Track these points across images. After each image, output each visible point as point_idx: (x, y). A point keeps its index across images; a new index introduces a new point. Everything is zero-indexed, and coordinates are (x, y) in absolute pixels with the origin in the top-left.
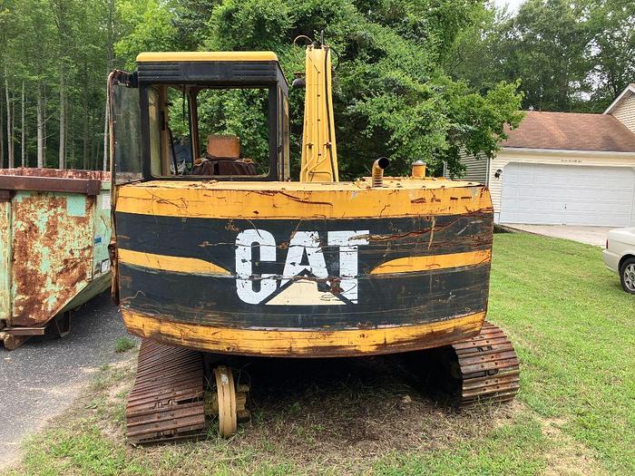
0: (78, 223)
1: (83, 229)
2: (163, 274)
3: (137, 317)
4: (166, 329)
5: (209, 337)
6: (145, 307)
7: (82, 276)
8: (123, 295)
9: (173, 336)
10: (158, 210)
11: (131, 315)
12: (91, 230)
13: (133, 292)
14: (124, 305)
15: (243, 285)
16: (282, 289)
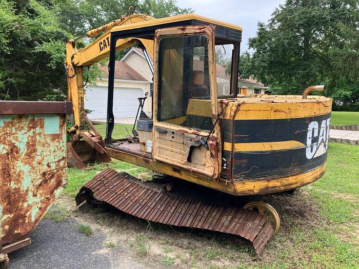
0: (53, 140)
1: (58, 144)
2: (273, 153)
3: (249, 183)
4: (273, 184)
5: (294, 181)
6: (257, 176)
7: (59, 184)
8: (237, 172)
9: (276, 187)
10: (274, 116)
11: (244, 183)
12: (65, 144)
13: (248, 168)
14: (237, 178)
15: (308, 150)
16: (317, 149)
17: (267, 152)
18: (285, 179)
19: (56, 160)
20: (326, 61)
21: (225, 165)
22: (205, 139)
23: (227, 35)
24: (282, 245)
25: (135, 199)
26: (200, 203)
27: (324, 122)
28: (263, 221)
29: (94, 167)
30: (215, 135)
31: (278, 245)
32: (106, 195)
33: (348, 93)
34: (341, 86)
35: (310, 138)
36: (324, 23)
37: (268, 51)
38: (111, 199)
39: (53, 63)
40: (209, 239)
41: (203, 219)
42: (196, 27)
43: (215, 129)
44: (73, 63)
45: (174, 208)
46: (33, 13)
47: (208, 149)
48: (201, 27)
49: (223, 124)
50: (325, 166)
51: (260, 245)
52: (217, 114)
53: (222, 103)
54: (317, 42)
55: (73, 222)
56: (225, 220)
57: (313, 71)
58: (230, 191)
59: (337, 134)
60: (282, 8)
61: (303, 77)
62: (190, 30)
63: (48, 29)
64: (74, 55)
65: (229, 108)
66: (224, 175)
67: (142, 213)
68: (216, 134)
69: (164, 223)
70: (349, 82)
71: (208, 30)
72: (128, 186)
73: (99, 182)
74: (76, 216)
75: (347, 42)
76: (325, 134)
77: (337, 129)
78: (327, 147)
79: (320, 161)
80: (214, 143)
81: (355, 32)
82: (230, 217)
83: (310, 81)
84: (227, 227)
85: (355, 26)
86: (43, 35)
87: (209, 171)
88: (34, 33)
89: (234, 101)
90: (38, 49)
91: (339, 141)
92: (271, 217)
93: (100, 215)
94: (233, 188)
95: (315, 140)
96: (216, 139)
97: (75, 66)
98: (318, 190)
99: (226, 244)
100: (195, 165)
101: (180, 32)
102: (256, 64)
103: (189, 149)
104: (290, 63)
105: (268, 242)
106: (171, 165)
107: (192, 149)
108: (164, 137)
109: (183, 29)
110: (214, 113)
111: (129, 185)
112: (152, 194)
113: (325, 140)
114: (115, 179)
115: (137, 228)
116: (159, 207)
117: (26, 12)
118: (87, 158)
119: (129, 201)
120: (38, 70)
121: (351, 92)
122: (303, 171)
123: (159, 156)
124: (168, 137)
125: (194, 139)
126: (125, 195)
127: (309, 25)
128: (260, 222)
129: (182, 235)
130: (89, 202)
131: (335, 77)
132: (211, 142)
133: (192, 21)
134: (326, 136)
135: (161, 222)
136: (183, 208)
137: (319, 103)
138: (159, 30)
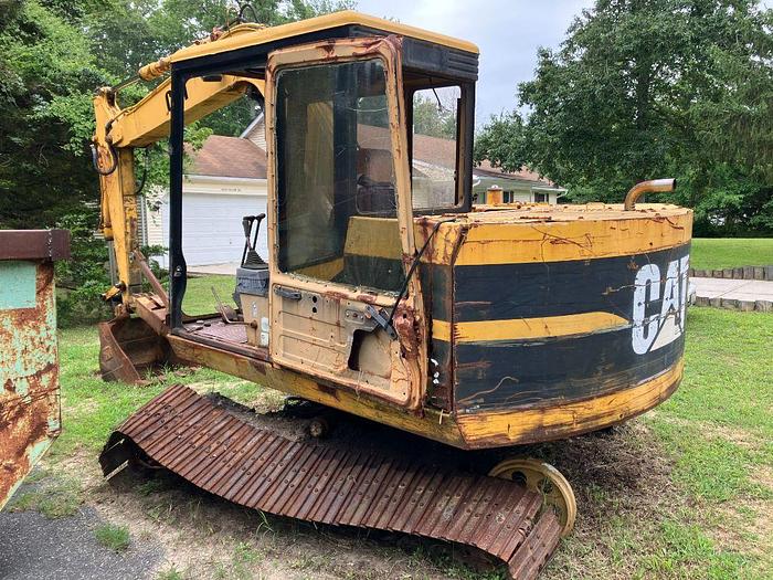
0: (20, 323)
1: (33, 333)
2: (552, 344)
3: (495, 418)
4: (553, 417)
5: (605, 409)
6: (515, 399)
7: (38, 430)
8: (464, 393)
9: (562, 425)
10: (549, 255)
11: (483, 419)
12: (53, 332)
13: (492, 381)
14: (466, 407)
15: (637, 333)
16: (659, 330)
17: (536, 341)
18: (585, 404)
19: (29, 373)
20: (685, 128)
21: (437, 375)
22: (388, 314)
23: (442, 64)
24: (582, 563)
25: (235, 459)
26: (388, 465)
27: (673, 265)
28: (536, 507)
29: (161, 377)
30: (410, 303)
31: (573, 563)
32: (166, 450)
33: (736, 198)
34: (720, 183)
35: (640, 304)
36: (679, 46)
37: (560, 111)
38: (179, 459)
39: (76, 143)
40: (409, 551)
41: (393, 505)
42: (359, 42)
43: (411, 289)
44: (110, 142)
45: (325, 478)
46: (32, 32)
47: (394, 336)
48: (369, 41)
49: (428, 275)
50: (679, 367)
51: (526, 568)
52: (414, 252)
53: (424, 224)
54: (665, 88)
55: (88, 517)
56: (445, 507)
57: (659, 152)
58: (451, 438)
59: (712, 288)
60: (589, 17)
61: (638, 164)
62: (345, 49)
63: (66, 66)
64: (112, 121)
65: (441, 236)
66: (434, 400)
67: (250, 493)
68: (414, 300)
69: (300, 517)
70: (738, 175)
71: (386, 48)
72: (219, 427)
73: (154, 419)
74: (99, 503)
75: (730, 88)
76: (676, 294)
77: (713, 276)
78: (682, 324)
79: (665, 357)
80: (409, 323)
81: (746, 66)
82: (456, 499)
83: (653, 173)
84: (449, 524)
85: (746, 53)
86: (54, 80)
87: (398, 391)
88: (31, 76)
89: (453, 221)
90: (42, 110)
91: (718, 304)
92: (554, 494)
93: (156, 498)
94: (457, 430)
95: (653, 308)
96: (413, 312)
97: (114, 148)
98: (668, 420)
99: (448, 564)
100: (367, 377)
101: (322, 55)
102: (536, 138)
103: (351, 339)
104: (608, 135)
105: (547, 557)
106: (312, 377)
107: (359, 337)
108: (295, 309)
109: (328, 49)
110: (406, 250)
111: (222, 424)
112: (276, 445)
113: (677, 309)
114: (191, 411)
115: (241, 528)
116: (289, 478)
117: (18, 30)
118: (147, 357)
119: (221, 464)
120: (43, 159)
121: (742, 196)
122: (626, 385)
123: (284, 356)
124: (305, 308)
125: (362, 313)
126: (212, 449)
127: (647, 53)
128: (526, 511)
129: (343, 543)
130: (134, 466)
131: (706, 165)
132: (400, 321)
133: (351, 29)
134: (680, 298)
135: (291, 514)
136: (347, 480)
137: (659, 219)
138: (277, 52)
